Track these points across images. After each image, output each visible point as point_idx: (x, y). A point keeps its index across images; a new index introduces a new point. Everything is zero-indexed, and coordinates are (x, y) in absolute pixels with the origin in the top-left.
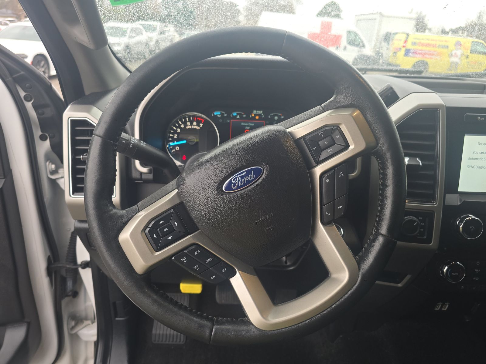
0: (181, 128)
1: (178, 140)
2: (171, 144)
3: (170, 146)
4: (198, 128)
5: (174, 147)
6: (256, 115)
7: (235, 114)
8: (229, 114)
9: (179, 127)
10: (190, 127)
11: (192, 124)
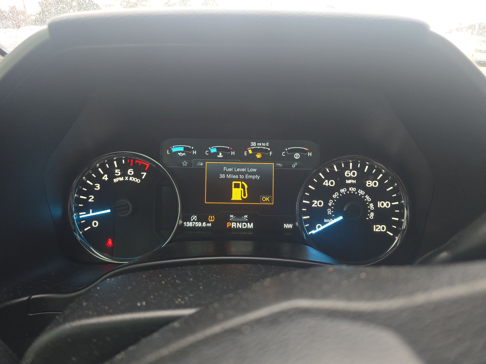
0: (102, 182)
1: (96, 206)
2: (83, 215)
3: (79, 220)
4: (138, 181)
5: (89, 221)
6: (255, 151)
7: (213, 150)
8: (202, 149)
9: (99, 179)
10: (122, 179)
11: (124, 174)
